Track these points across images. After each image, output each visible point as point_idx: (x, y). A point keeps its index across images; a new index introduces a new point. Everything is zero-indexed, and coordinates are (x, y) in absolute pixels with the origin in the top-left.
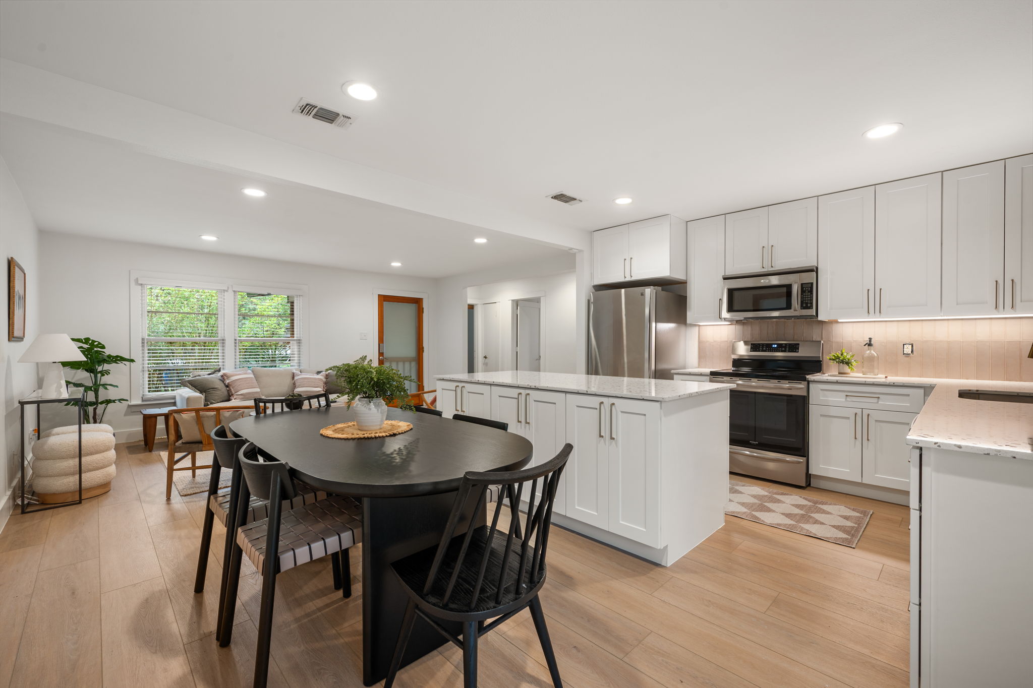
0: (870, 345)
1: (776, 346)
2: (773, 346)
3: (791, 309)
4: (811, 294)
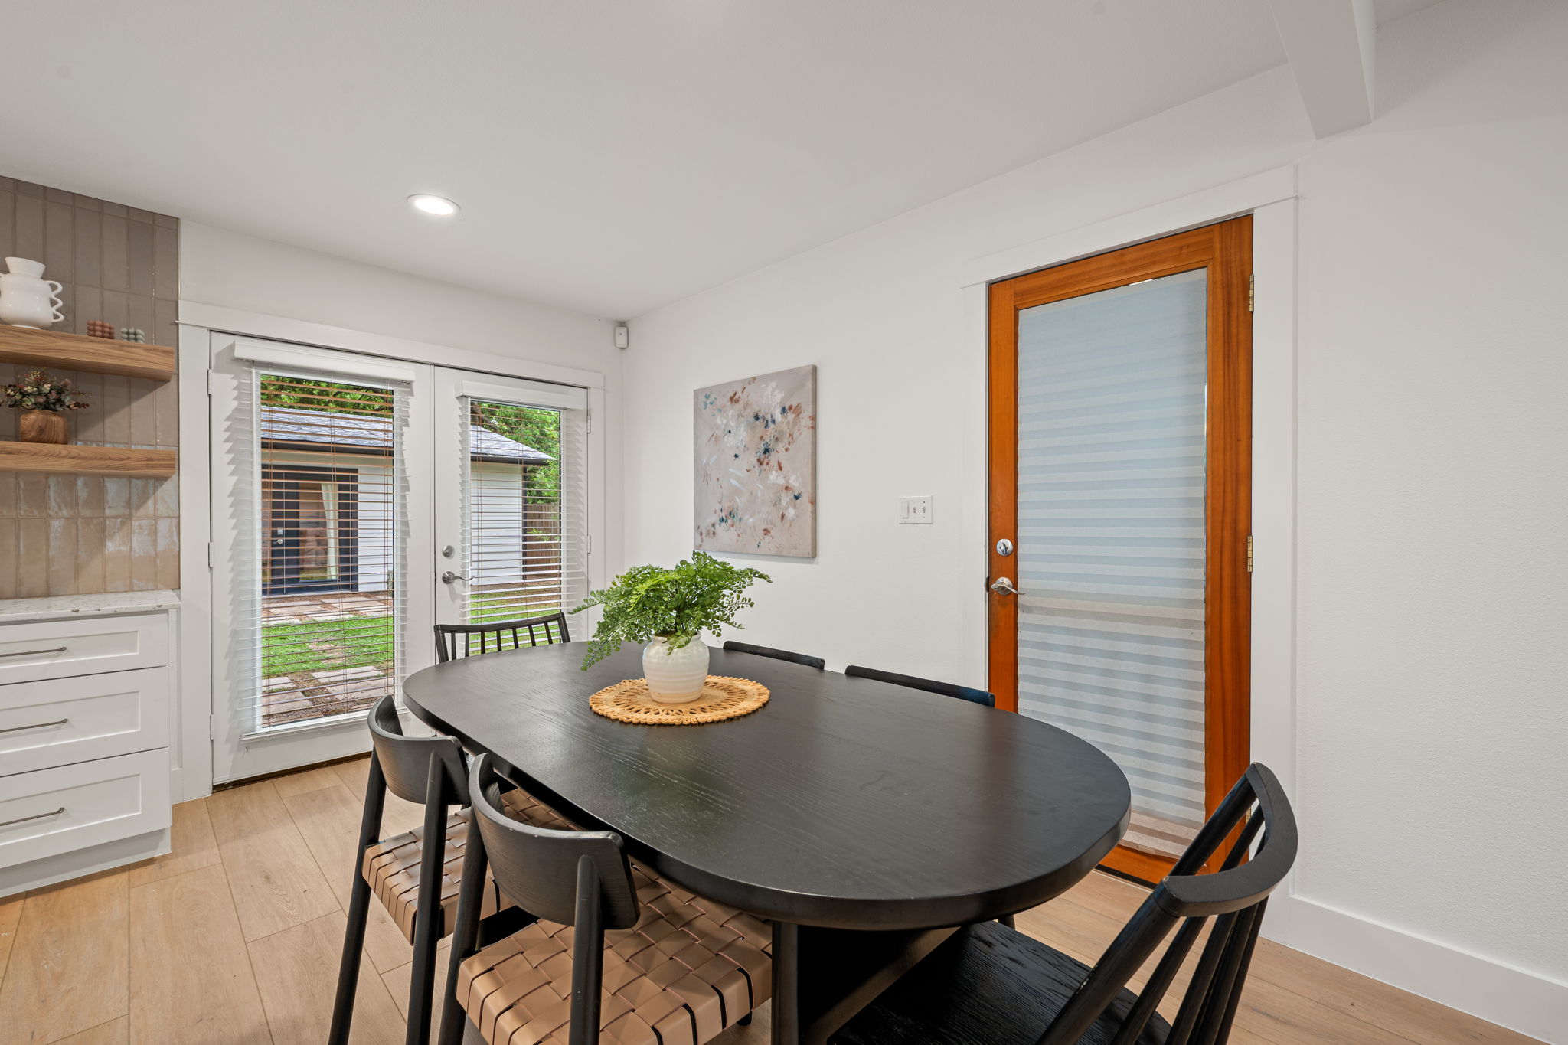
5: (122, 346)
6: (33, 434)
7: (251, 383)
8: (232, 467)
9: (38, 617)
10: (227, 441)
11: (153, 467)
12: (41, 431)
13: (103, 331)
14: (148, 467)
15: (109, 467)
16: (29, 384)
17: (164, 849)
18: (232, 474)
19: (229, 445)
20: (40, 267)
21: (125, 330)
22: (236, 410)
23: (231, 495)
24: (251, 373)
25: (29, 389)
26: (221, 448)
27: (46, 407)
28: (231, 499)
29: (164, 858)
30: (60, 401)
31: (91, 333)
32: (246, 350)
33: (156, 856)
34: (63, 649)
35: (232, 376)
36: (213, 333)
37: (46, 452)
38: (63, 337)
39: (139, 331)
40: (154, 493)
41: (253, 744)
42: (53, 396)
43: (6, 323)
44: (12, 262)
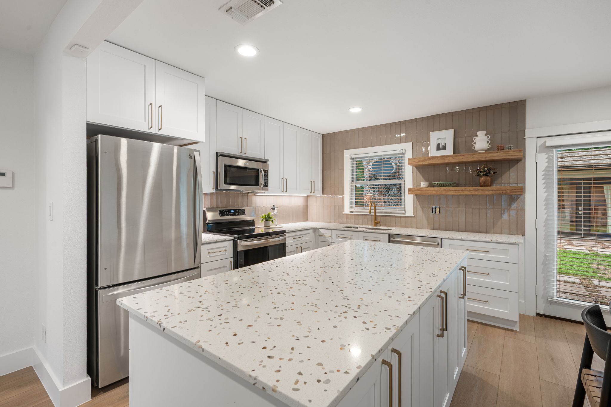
0: (274, 209)
1: (233, 211)
3: (258, 186)
4: (268, 177)
5: (506, 152)
6: (482, 184)
7: (553, 155)
8: (545, 190)
9: (482, 241)
10: (543, 179)
11: (515, 192)
12: (485, 182)
13: (501, 148)
14: (514, 192)
16: (482, 169)
17: (516, 328)
18: (545, 192)
19: (544, 181)
20: (485, 132)
21: (507, 146)
22: (547, 167)
23: (544, 201)
24: (553, 151)
25: (482, 170)
26: (541, 182)
27: (486, 175)
28: (545, 202)
29: (516, 331)
30: (489, 173)
31: (498, 149)
32: (551, 142)
33: (514, 330)
34: (488, 252)
35: (545, 153)
36: (538, 139)
37: (485, 189)
38: (490, 153)
39: (512, 145)
40: (517, 200)
41: (552, 303)
42: (488, 171)
43: (477, 152)
44: (478, 133)
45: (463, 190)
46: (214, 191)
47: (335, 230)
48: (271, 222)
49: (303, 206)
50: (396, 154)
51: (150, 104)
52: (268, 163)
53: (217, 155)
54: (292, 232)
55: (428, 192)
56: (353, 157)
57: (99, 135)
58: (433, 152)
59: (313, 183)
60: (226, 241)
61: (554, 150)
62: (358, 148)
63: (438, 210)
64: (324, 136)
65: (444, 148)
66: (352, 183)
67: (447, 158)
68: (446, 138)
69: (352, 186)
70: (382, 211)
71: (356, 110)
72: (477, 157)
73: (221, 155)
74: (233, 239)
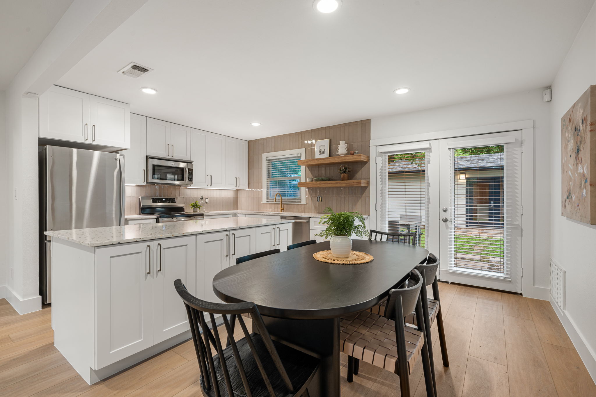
0: (202, 199)
2: (163, 200)
3: (183, 180)
4: (192, 174)
6: (342, 179)
7: (385, 158)
10: (380, 175)
12: (344, 178)
13: (352, 153)
14: (357, 184)
15: (350, 185)
16: (342, 168)
20: (344, 142)
21: (351, 151)
22: (382, 166)
26: (378, 178)
27: (344, 173)
28: (381, 192)
31: (350, 154)
35: (381, 157)
36: (377, 147)
37: (341, 182)
38: (345, 157)
43: (340, 155)
44: (340, 142)
45: (329, 183)
46: (145, 184)
47: (247, 214)
48: (198, 209)
49: (233, 198)
50: (295, 157)
51: (86, 124)
52: (192, 164)
53: (148, 158)
54: (211, 215)
55: (309, 185)
56: (268, 159)
57: (47, 146)
58: (317, 156)
59: (238, 179)
60: (150, 219)
61: (384, 155)
62: (272, 152)
63: (320, 198)
64: (249, 142)
65: (323, 153)
66: (267, 179)
67: (320, 161)
68: (325, 145)
69: (267, 181)
70: (287, 200)
71: (256, 124)
72: (337, 159)
73: (150, 158)
74: (156, 218)
